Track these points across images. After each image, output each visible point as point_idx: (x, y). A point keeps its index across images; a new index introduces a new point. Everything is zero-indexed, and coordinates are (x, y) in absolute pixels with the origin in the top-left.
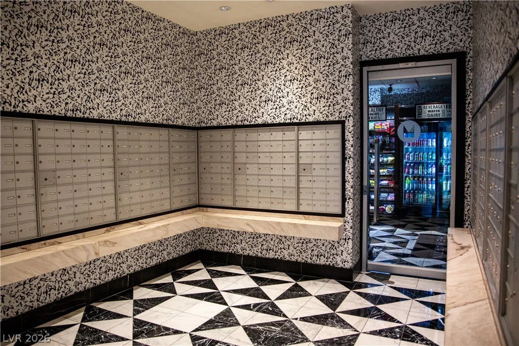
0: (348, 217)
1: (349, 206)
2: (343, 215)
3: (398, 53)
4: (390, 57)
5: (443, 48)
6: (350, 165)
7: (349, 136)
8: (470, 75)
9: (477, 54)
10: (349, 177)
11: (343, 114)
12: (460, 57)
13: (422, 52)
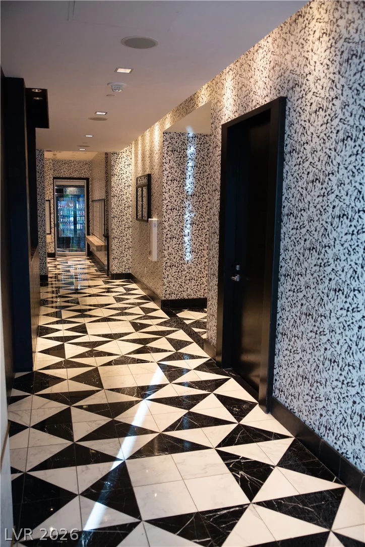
0: (53, 234)
1: (53, 230)
2: (50, 234)
3: (67, 176)
4: (64, 177)
5: (82, 176)
6: (52, 216)
7: (52, 206)
8: (90, 186)
9: (92, 180)
10: (52, 220)
11: (50, 198)
12: (87, 179)
13: (75, 177)
